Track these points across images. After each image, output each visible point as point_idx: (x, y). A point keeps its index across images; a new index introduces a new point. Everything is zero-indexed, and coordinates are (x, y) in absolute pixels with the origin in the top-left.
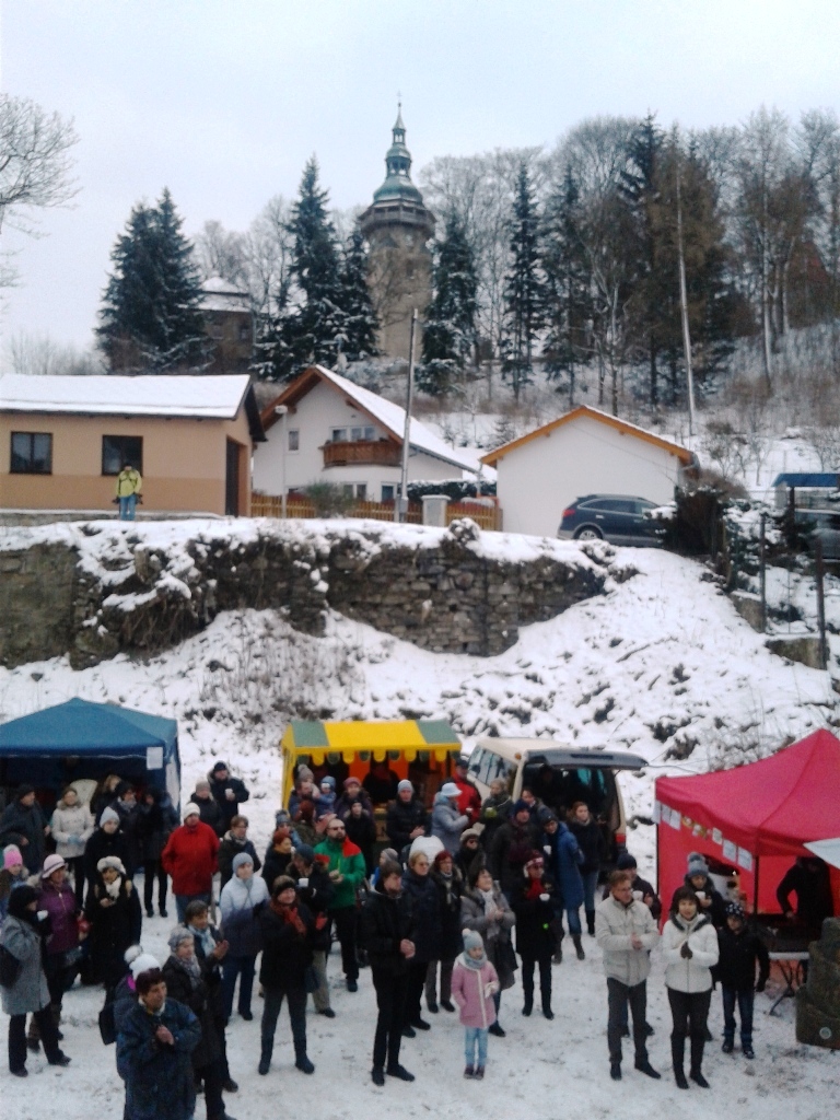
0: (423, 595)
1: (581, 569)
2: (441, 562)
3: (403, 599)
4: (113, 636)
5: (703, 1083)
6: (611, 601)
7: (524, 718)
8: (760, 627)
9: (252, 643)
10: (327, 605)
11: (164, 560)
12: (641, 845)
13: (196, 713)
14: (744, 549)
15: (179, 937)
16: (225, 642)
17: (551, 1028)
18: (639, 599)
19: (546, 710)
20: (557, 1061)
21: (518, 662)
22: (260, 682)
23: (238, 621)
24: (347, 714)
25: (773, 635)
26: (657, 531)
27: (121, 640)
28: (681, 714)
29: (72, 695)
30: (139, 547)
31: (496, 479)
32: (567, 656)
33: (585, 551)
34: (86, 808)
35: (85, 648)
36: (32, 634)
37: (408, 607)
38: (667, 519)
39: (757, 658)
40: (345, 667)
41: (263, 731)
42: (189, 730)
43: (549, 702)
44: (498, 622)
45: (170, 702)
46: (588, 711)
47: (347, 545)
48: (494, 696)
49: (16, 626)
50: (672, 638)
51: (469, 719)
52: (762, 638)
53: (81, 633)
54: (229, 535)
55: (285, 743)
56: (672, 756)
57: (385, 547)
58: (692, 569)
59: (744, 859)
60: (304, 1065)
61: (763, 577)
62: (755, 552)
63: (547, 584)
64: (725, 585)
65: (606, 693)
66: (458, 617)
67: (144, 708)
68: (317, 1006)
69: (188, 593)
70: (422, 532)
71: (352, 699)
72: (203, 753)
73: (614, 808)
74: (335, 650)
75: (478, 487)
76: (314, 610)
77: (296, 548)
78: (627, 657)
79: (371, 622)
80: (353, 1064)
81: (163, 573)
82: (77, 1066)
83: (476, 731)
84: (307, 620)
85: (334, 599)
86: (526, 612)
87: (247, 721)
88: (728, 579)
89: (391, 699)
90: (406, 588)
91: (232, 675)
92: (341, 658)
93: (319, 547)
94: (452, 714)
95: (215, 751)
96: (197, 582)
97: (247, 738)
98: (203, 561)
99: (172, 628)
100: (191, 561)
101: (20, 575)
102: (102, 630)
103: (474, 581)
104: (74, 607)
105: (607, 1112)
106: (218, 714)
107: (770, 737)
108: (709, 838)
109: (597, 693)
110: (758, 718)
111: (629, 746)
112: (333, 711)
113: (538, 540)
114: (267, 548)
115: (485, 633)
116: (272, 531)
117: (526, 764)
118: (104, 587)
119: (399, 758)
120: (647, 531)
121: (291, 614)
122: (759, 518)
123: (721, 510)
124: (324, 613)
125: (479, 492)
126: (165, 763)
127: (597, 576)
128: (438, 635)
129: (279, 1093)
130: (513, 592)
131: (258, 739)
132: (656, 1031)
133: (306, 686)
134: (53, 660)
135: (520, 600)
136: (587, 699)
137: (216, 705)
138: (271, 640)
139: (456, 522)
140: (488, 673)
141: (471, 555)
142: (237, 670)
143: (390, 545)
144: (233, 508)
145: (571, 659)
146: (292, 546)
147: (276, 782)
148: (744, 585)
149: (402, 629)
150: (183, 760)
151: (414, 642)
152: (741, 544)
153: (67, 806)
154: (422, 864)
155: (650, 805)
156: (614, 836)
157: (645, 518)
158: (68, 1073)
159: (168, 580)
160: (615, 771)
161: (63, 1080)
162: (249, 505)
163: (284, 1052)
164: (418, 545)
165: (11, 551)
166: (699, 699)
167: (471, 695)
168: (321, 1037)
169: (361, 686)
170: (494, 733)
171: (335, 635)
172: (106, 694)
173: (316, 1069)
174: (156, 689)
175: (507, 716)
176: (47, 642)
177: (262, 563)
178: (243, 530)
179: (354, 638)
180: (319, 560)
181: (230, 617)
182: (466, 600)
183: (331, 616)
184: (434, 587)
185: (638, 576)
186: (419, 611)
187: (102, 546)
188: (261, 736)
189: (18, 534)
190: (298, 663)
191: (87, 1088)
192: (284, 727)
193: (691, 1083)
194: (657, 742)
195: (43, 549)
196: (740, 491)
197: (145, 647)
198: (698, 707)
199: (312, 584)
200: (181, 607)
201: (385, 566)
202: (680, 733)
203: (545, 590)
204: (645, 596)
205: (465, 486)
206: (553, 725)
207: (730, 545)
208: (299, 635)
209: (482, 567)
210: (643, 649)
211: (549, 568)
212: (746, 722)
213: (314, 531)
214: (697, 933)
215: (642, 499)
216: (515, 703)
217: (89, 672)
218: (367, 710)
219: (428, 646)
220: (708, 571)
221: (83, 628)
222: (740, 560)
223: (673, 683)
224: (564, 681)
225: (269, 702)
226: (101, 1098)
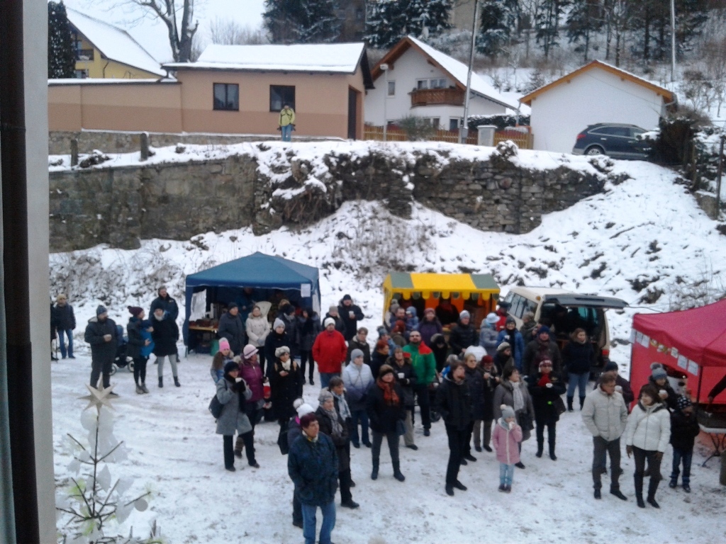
0: (477, 193)
1: (589, 175)
2: (490, 170)
3: (463, 196)
4: (278, 215)
5: (656, 505)
6: (608, 197)
7: (542, 274)
8: (714, 216)
9: (364, 222)
10: (413, 199)
11: (310, 167)
12: (620, 356)
13: (330, 264)
14: (706, 161)
16: (347, 220)
17: (555, 465)
18: (629, 196)
19: (558, 269)
20: (558, 485)
21: (540, 238)
22: (369, 246)
23: (355, 208)
24: (424, 269)
25: (723, 221)
26: (644, 149)
27: (283, 217)
28: (652, 273)
29: (255, 251)
30: (294, 159)
31: (530, 114)
32: (575, 234)
33: (592, 162)
34: (265, 318)
35: (262, 222)
36: (230, 213)
37: (466, 201)
38: (652, 140)
39: (710, 237)
40: (424, 239)
41: (371, 277)
42: (325, 275)
43: (560, 264)
44: (527, 211)
45: (314, 257)
46: (587, 271)
47: (427, 159)
48: (522, 260)
49: (220, 207)
50: (650, 223)
51: (504, 274)
52: (716, 223)
53: (259, 212)
54: (351, 152)
55: (385, 285)
56: (644, 301)
57: (452, 160)
58: (669, 175)
59: (693, 368)
60: (398, 476)
61: (719, 181)
62: (715, 164)
63: (564, 186)
64: (691, 187)
65: (601, 259)
66: (499, 208)
67: (297, 260)
68: (406, 443)
69: (325, 189)
70: (477, 150)
71: (428, 260)
72: (334, 289)
73: (602, 334)
74: (417, 228)
75: (517, 119)
76: (405, 201)
77: (394, 161)
78: (617, 235)
79: (441, 210)
80: (429, 478)
81: (309, 176)
82: (264, 467)
83: (509, 282)
84: (400, 208)
85: (417, 195)
86: (548, 204)
87: (361, 271)
88: (694, 182)
89: (453, 260)
90: (465, 188)
91: (352, 241)
92: (421, 233)
93: (409, 160)
94: (493, 271)
95: (341, 288)
96: (330, 182)
97: (361, 281)
98: (334, 169)
99: (314, 211)
100: (326, 168)
101: (222, 175)
102: (272, 210)
103: (512, 183)
104: (255, 196)
105: (591, 518)
106: (343, 265)
107: (716, 289)
108: (669, 353)
109: (594, 259)
110: (708, 277)
111: (614, 293)
112: (416, 266)
113: (559, 155)
114: (375, 160)
115: (518, 218)
116: (378, 149)
117: (544, 303)
118: (273, 184)
119: (459, 297)
120: (637, 148)
121: (390, 204)
122: (720, 140)
123: (692, 134)
124: (410, 203)
125: (517, 123)
126: (312, 293)
127: (600, 180)
128: (486, 219)
129: (384, 491)
130: (539, 191)
131: (368, 282)
132: (624, 471)
133: (398, 250)
134: (243, 229)
135: (544, 196)
136: (587, 263)
137: (342, 260)
138: (376, 221)
139: (502, 143)
140: (519, 245)
141: (512, 165)
142: (355, 239)
143: (456, 159)
144: (353, 134)
145: (577, 237)
146: (391, 159)
147: (379, 309)
148: (705, 186)
149: (462, 215)
150: (322, 293)
151: (470, 224)
152: (705, 158)
153: (254, 316)
154: (472, 361)
155: (626, 332)
156: (601, 351)
157: (637, 139)
158: (259, 472)
159: (312, 180)
160: (605, 309)
161: (256, 475)
162: (363, 132)
163: (386, 467)
164: (475, 159)
165: (216, 160)
166: (666, 265)
167: (507, 259)
168: (408, 461)
169: (434, 251)
170: (521, 283)
171: (418, 218)
172: (275, 251)
173: (406, 480)
174: (306, 249)
175: (531, 273)
176: (239, 219)
177: (371, 170)
178: (359, 149)
179: (430, 220)
180: (408, 169)
181: (351, 205)
182: (506, 196)
183: (415, 206)
184: (484, 187)
185: (629, 180)
186: (474, 203)
187: (271, 157)
188: (369, 280)
189: (220, 149)
190: (393, 235)
191: (271, 480)
192: (384, 276)
193: (647, 504)
194: (634, 291)
195: (236, 159)
196: (706, 121)
197: (298, 223)
198: (665, 269)
199: (403, 184)
200: (320, 198)
201: (452, 173)
202: (651, 286)
203: (561, 189)
204: (633, 194)
205: (507, 119)
206: (562, 279)
207: (697, 158)
208: (395, 218)
209: (519, 174)
210: (629, 230)
211: (566, 175)
212: (699, 279)
213: (405, 149)
214: (655, 414)
215: (634, 126)
216: (536, 265)
217: (264, 237)
218: (437, 267)
219: (479, 226)
220: (680, 177)
221: (260, 210)
222: (704, 169)
223: (648, 253)
224: (572, 252)
225: (374, 260)
226: (278, 486)
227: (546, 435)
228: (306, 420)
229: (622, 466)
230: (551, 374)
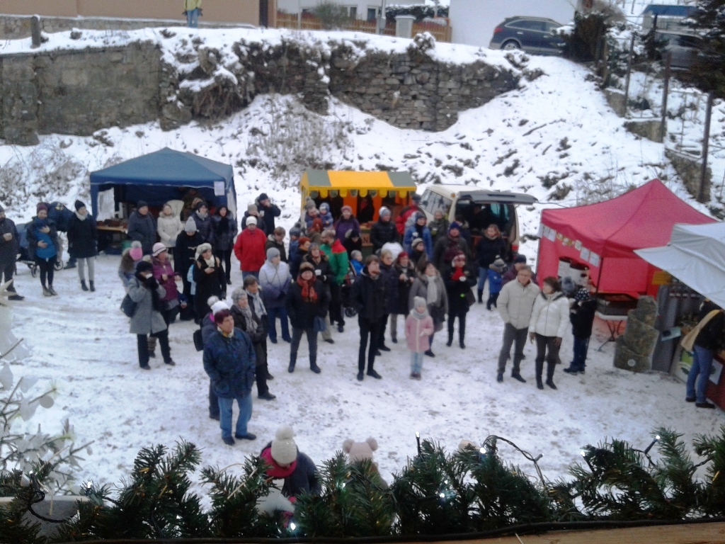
0: (394, 88)
1: (504, 70)
2: (408, 64)
3: (380, 90)
4: (187, 109)
5: (553, 387)
6: (523, 94)
7: (458, 172)
8: (622, 113)
9: (279, 117)
10: (329, 93)
11: (218, 56)
12: (528, 250)
13: (244, 162)
14: (617, 58)
15: (238, 295)
16: (261, 115)
17: (463, 353)
18: (542, 93)
19: (473, 167)
20: (465, 372)
21: (456, 135)
22: (285, 143)
23: (269, 102)
24: (342, 167)
25: (629, 118)
26: (559, 45)
27: (193, 112)
28: (562, 170)
29: (163, 146)
30: (202, 47)
31: (448, 5)
32: (490, 131)
33: (508, 57)
34: (178, 217)
35: (170, 116)
36: (134, 106)
37: (383, 96)
38: (567, 35)
39: (617, 134)
40: (341, 136)
41: (288, 176)
42: (240, 173)
43: (475, 162)
44: (444, 108)
45: (227, 155)
46: (501, 168)
47: (343, 50)
48: (438, 158)
49: (123, 100)
50: (562, 120)
51: (422, 172)
52: (623, 120)
53: (166, 106)
54: (262, 40)
55: (303, 184)
56: (553, 198)
57: (369, 52)
58: (581, 71)
59: (593, 259)
60: (314, 368)
61: (628, 79)
62: (625, 61)
63: (480, 81)
64: (601, 84)
65: (514, 157)
66: (418, 104)
67: (210, 157)
68: (323, 337)
69: (235, 81)
70: (395, 42)
71: (345, 158)
72: (250, 188)
73: (513, 227)
74: (334, 124)
75: (436, 10)
76: (320, 96)
77: (308, 51)
78: (530, 132)
79: (358, 106)
80: (344, 369)
81: (218, 66)
82: (180, 365)
83: (426, 180)
84: (316, 103)
85: (333, 89)
86: (464, 100)
87: (277, 169)
88: (604, 79)
89: (371, 158)
90: (382, 83)
91: (267, 138)
92: (338, 130)
93: (324, 51)
94: (411, 169)
95: (258, 186)
96: (241, 73)
97: (278, 180)
98: (245, 59)
99: (226, 104)
100: (236, 58)
101: (124, 64)
102: (179, 104)
103: (429, 78)
104: (160, 88)
105: (494, 400)
106: (258, 163)
107: (620, 186)
108: (573, 247)
109: (508, 156)
110: (613, 173)
111: (526, 190)
112: (333, 165)
113: (476, 49)
114: (288, 50)
115: (435, 115)
116: (291, 38)
117: (459, 200)
118: (179, 74)
119: (376, 195)
120: (552, 44)
121: (304, 98)
122: (631, 36)
123: (605, 29)
124: (327, 98)
125: (436, 14)
126: (226, 192)
127: (515, 76)
128: (403, 115)
129: (300, 383)
130: (456, 87)
131: (285, 181)
132: (526, 357)
133: (315, 147)
134: (149, 124)
135: (460, 93)
136: (500, 160)
137: (258, 158)
138: (291, 116)
139: (419, 35)
140: (436, 142)
141: (428, 60)
142: (270, 135)
143: (372, 50)
144: (265, 21)
145: (492, 134)
146: (305, 49)
147: (297, 208)
148: (614, 84)
149: (379, 111)
150: (237, 192)
151: (387, 120)
152: (616, 55)
153: (166, 215)
154: (388, 258)
155: (536, 228)
156: (511, 246)
157: (552, 34)
158: (175, 369)
159: (222, 71)
160: (516, 205)
161: (172, 372)
162: (275, 20)
163: (303, 361)
164: (392, 51)
165: (116, 47)
166: (575, 162)
167: (424, 157)
168: (325, 354)
169: (352, 149)
170: (438, 181)
171: (334, 114)
172: (185, 147)
173: (322, 371)
174: (218, 145)
175: (447, 171)
176: (144, 112)
177: (285, 61)
178: (272, 37)
179: (347, 116)
180: (323, 61)
181: (264, 99)
182: (423, 92)
183: (332, 101)
184: (402, 81)
185: (543, 77)
186: (391, 99)
187: (177, 45)
188: (287, 179)
189: (120, 35)
190: (310, 132)
191: (187, 377)
192: (302, 174)
193: (546, 386)
194: (545, 188)
195: (137, 46)
196: (620, 16)
197: (208, 117)
198: (574, 166)
199: (318, 77)
200: (231, 91)
201: (369, 66)
202: (560, 183)
203: (477, 86)
204: (546, 91)
205: (426, 10)
206: (476, 177)
207: (608, 55)
208: (310, 113)
209: (436, 69)
210: (541, 127)
211: (482, 70)
212: (605, 175)
213: (320, 39)
215: (550, 20)
216: (453, 162)
217: (173, 132)
218: (356, 165)
219: (396, 123)
220: (591, 73)
221: (167, 103)
222: (614, 66)
223: (559, 150)
224: (487, 149)
225: (291, 157)
226: (195, 382)
227: (456, 325)
228: (221, 317)
229: (525, 352)
230: (464, 268)
